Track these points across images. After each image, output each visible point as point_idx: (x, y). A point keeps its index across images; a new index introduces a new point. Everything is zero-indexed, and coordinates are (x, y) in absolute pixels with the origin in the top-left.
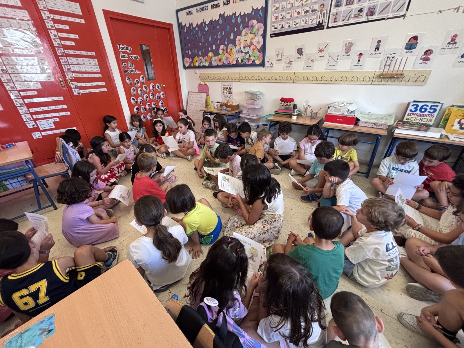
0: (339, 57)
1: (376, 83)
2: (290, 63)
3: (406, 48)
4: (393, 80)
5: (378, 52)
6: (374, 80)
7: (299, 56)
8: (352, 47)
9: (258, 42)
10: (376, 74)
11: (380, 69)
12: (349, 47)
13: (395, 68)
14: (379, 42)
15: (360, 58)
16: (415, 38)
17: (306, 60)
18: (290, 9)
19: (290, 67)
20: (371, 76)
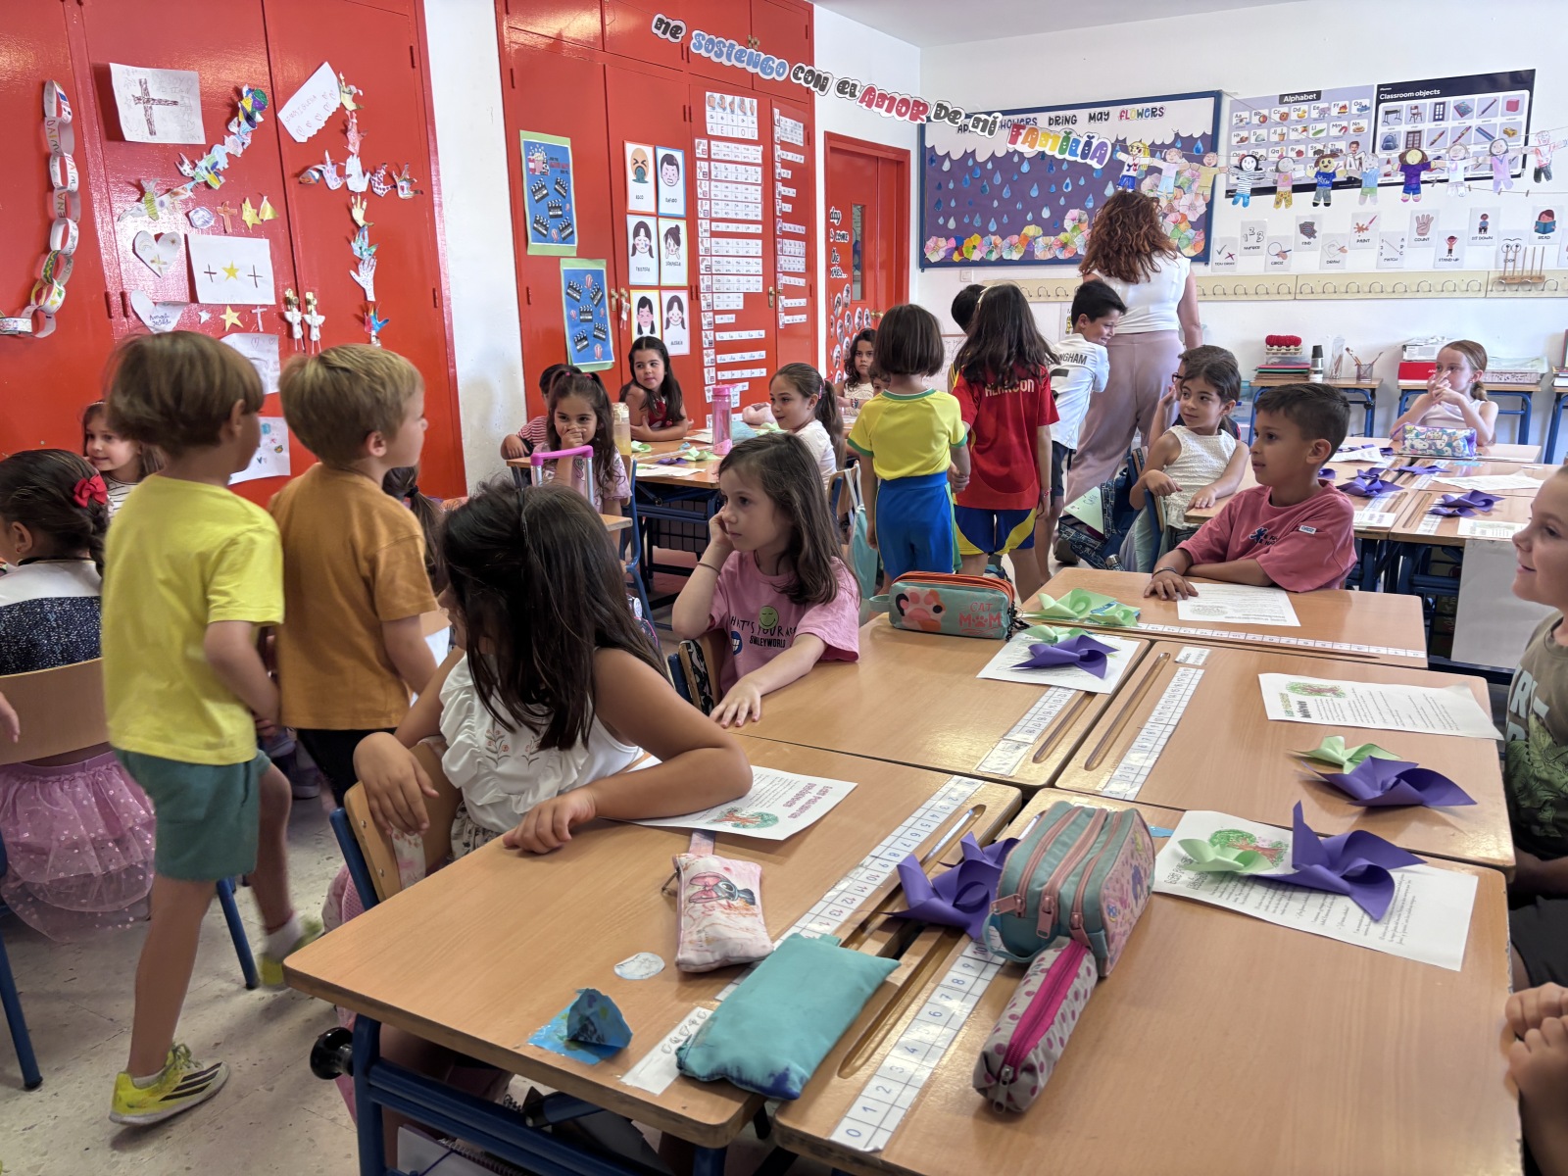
0: (1405, 244)
1: (1494, 294)
2: (1283, 254)
3: (1536, 231)
4: (1527, 288)
5: (1486, 236)
6: (1489, 288)
7: (1306, 239)
8: (1432, 225)
9: (1192, 207)
10: (1491, 276)
11: (1496, 266)
12: (1424, 225)
13: (1525, 266)
14: (1484, 217)
15: (1451, 245)
16: (1549, 213)
17: (1326, 248)
18: (1276, 143)
19: (1281, 263)
20: (1482, 280)
